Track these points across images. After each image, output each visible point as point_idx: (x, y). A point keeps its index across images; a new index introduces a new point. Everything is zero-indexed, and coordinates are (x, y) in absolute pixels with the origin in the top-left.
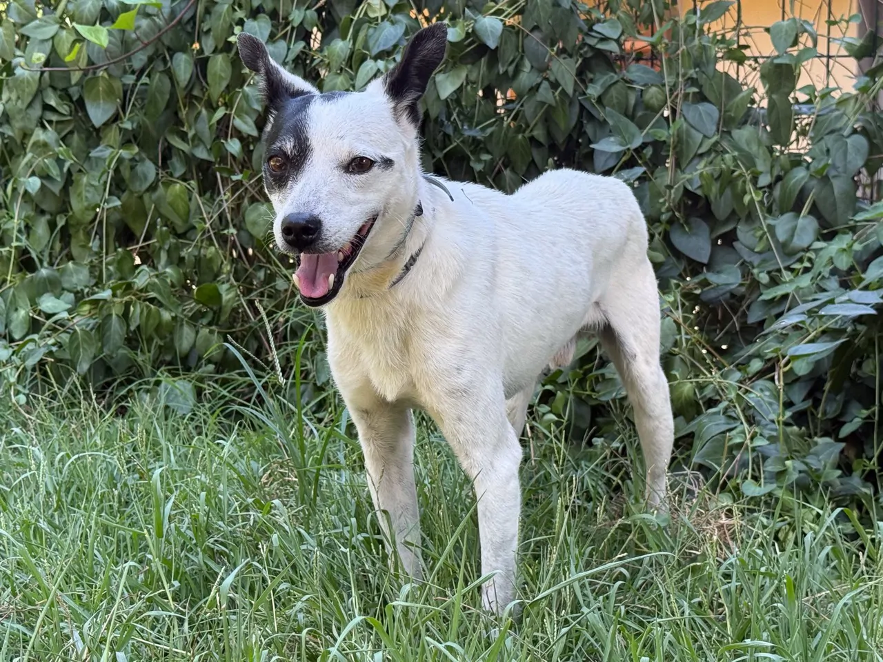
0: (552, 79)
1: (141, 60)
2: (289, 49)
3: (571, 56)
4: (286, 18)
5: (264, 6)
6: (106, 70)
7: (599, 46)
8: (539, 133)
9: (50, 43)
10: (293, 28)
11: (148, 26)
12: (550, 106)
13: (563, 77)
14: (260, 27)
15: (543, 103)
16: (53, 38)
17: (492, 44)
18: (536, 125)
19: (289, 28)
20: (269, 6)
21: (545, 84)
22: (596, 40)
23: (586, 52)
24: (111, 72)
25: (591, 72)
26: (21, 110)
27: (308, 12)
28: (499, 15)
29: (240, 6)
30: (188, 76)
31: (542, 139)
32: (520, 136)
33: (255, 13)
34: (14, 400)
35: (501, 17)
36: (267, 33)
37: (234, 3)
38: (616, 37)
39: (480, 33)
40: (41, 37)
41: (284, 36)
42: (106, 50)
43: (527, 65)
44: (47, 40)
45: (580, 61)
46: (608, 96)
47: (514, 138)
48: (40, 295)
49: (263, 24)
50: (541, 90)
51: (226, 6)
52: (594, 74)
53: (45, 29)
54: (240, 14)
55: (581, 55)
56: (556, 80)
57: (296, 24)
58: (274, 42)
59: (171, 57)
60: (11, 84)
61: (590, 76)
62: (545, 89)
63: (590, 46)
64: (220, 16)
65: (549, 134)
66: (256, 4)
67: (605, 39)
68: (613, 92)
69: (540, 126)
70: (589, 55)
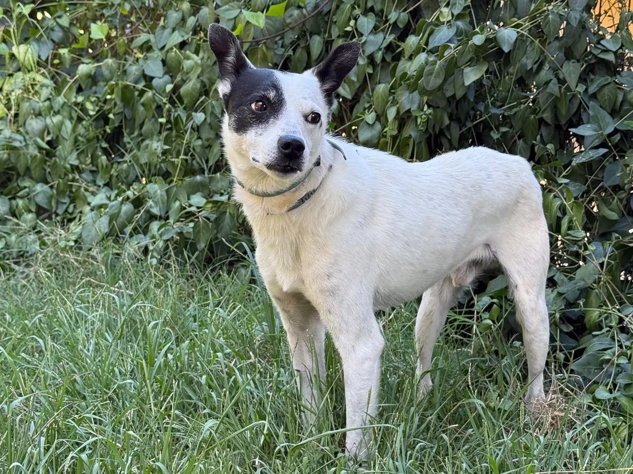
0: (561, 76)
1: (290, 38)
2: (385, 38)
3: (578, 61)
4: (386, 17)
5: (375, 7)
6: (264, 43)
7: (601, 56)
8: (547, 116)
9: (233, 21)
10: (390, 25)
11: (298, 15)
12: (556, 97)
13: (570, 76)
14: (368, 22)
15: (551, 95)
16: (235, 18)
17: (506, 49)
18: (545, 110)
19: (388, 24)
20: (378, 7)
21: (555, 80)
22: (600, 51)
23: (591, 59)
24: (268, 45)
25: (593, 74)
26: (209, 66)
27: (402, 14)
28: (518, 28)
29: (359, 7)
30: (319, 52)
31: (549, 121)
32: (532, 117)
33: (367, 11)
35: (519, 30)
36: (371, 27)
37: (355, 3)
38: (614, 50)
39: (500, 40)
40: (227, 17)
41: (383, 30)
42: (262, 30)
43: (546, 67)
44: (231, 19)
45: (584, 66)
46: (602, 93)
47: (528, 117)
48: (194, 193)
49: (370, 20)
50: (550, 84)
51: (349, 6)
52: (595, 75)
53: (232, 12)
54: (357, 11)
55: (586, 62)
56: (564, 78)
57: (392, 21)
58: (375, 34)
59: (311, 37)
60: (205, 48)
61: (592, 77)
62: (554, 84)
63: (594, 55)
64: (343, 12)
65: (556, 117)
66: (369, 5)
67: (606, 51)
68: (606, 90)
69: (549, 110)
70: (593, 61)
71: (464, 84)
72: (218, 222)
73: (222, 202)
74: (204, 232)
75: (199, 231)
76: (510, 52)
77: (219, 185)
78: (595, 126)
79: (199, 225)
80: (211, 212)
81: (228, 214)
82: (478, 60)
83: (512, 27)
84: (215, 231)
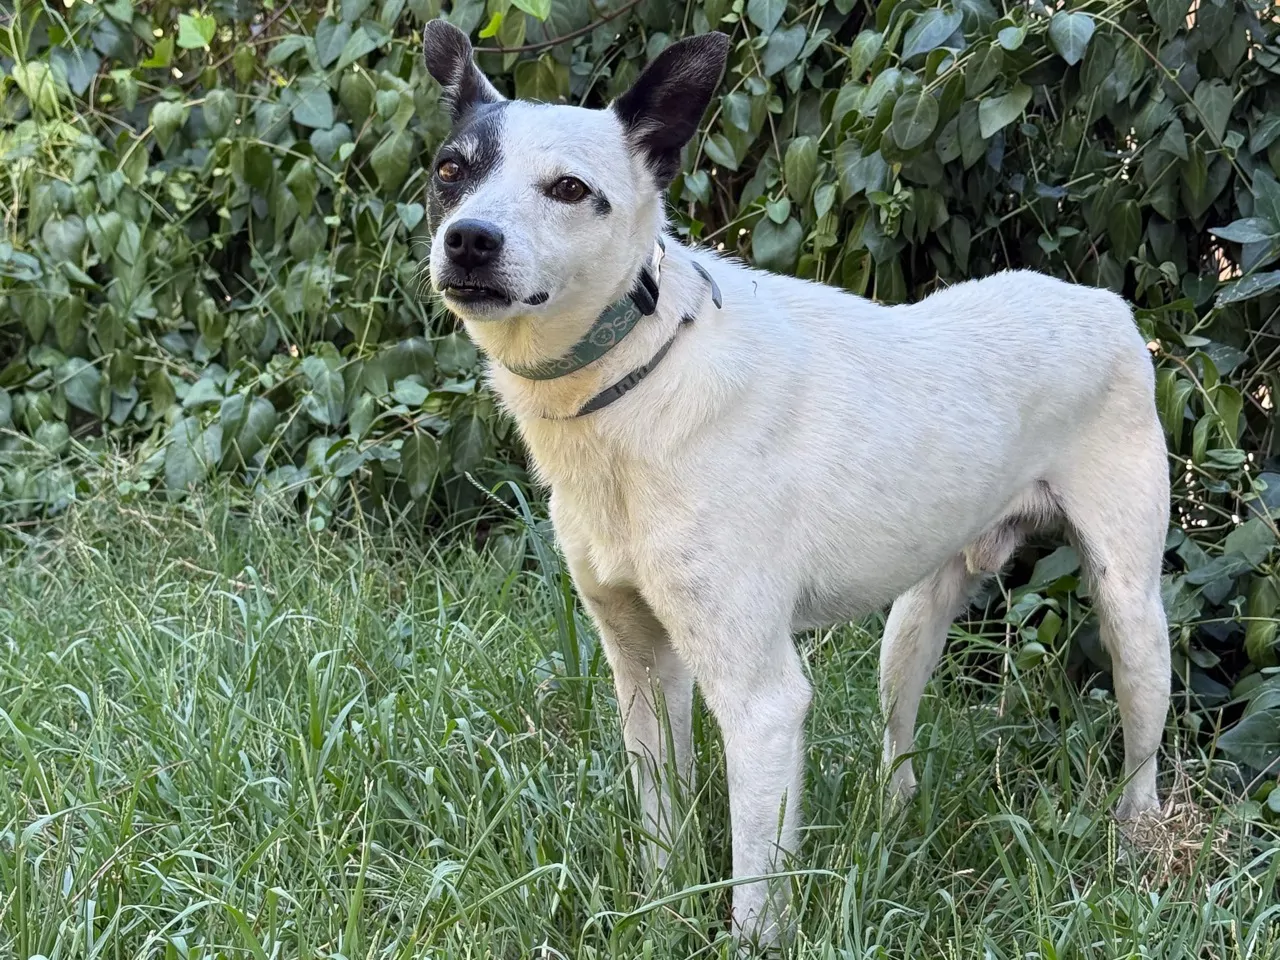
0: (1191, 116)
1: (605, 40)
2: (808, 38)
3: (1228, 82)
6: (550, 52)
7: (1277, 70)
8: (1160, 201)
10: (819, 9)
12: (1180, 160)
13: (1209, 114)
15: (1170, 155)
17: (1071, 58)
18: (1156, 188)
19: (814, 7)
21: (1177, 124)
22: (1275, 59)
23: (1256, 77)
24: (557, 57)
25: (1261, 109)
28: (1096, 12)
31: (1165, 212)
32: (1129, 204)
34: (308, 522)
35: (1098, 16)
36: (779, 13)
39: (1057, 39)
41: (804, 21)
42: (543, 24)
43: (1159, 96)
45: (1241, 92)
47: (1119, 205)
50: (1167, 133)
52: (1264, 112)
55: (1245, 83)
56: (1197, 119)
58: (788, 28)
59: (648, 37)
61: (1258, 115)
62: (1176, 133)
63: (1262, 68)
65: (1180, 203)
69: (1165, 188)
70: (1260, 82)
71: (979, 134)
72: (454, 437)
73: (463, 396)
74: (426, 459)
75: (413, 459)
76: (1080, 62)
77: (456, 359)
78: (1265, 223)
79: (414, 446)
80: (440, 417)
81: (475, 419)
82: (1009, 84)
83: (1086, 10)
84: (449, 458)
